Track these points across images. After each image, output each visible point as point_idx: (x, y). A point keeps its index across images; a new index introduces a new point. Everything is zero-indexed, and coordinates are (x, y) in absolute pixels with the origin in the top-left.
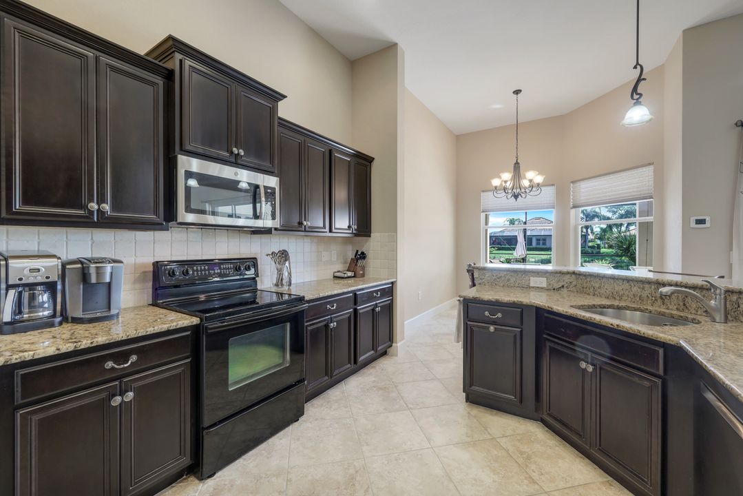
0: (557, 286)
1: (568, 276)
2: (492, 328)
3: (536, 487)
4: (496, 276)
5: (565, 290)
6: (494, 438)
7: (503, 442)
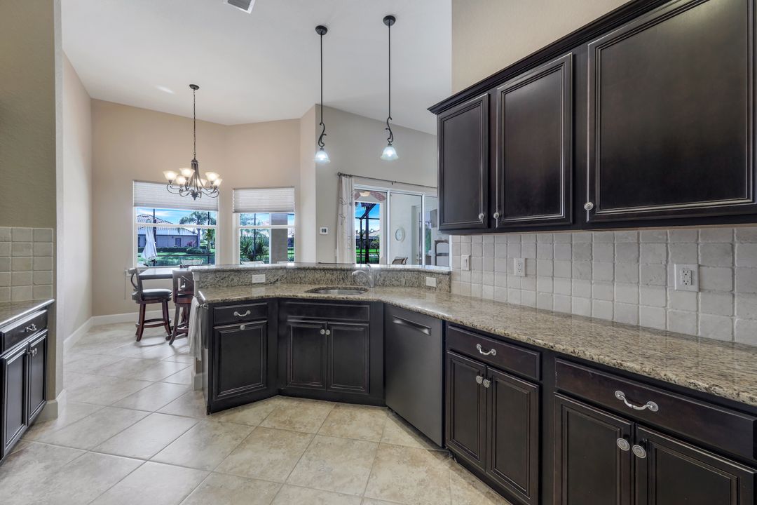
0: (273, 280)
1: (281, 271)
2: (242, 327)
3: (309, 435)
4: (220, 277)
5: (279, 284)
6: (257, 427)
7: (266, 424)
